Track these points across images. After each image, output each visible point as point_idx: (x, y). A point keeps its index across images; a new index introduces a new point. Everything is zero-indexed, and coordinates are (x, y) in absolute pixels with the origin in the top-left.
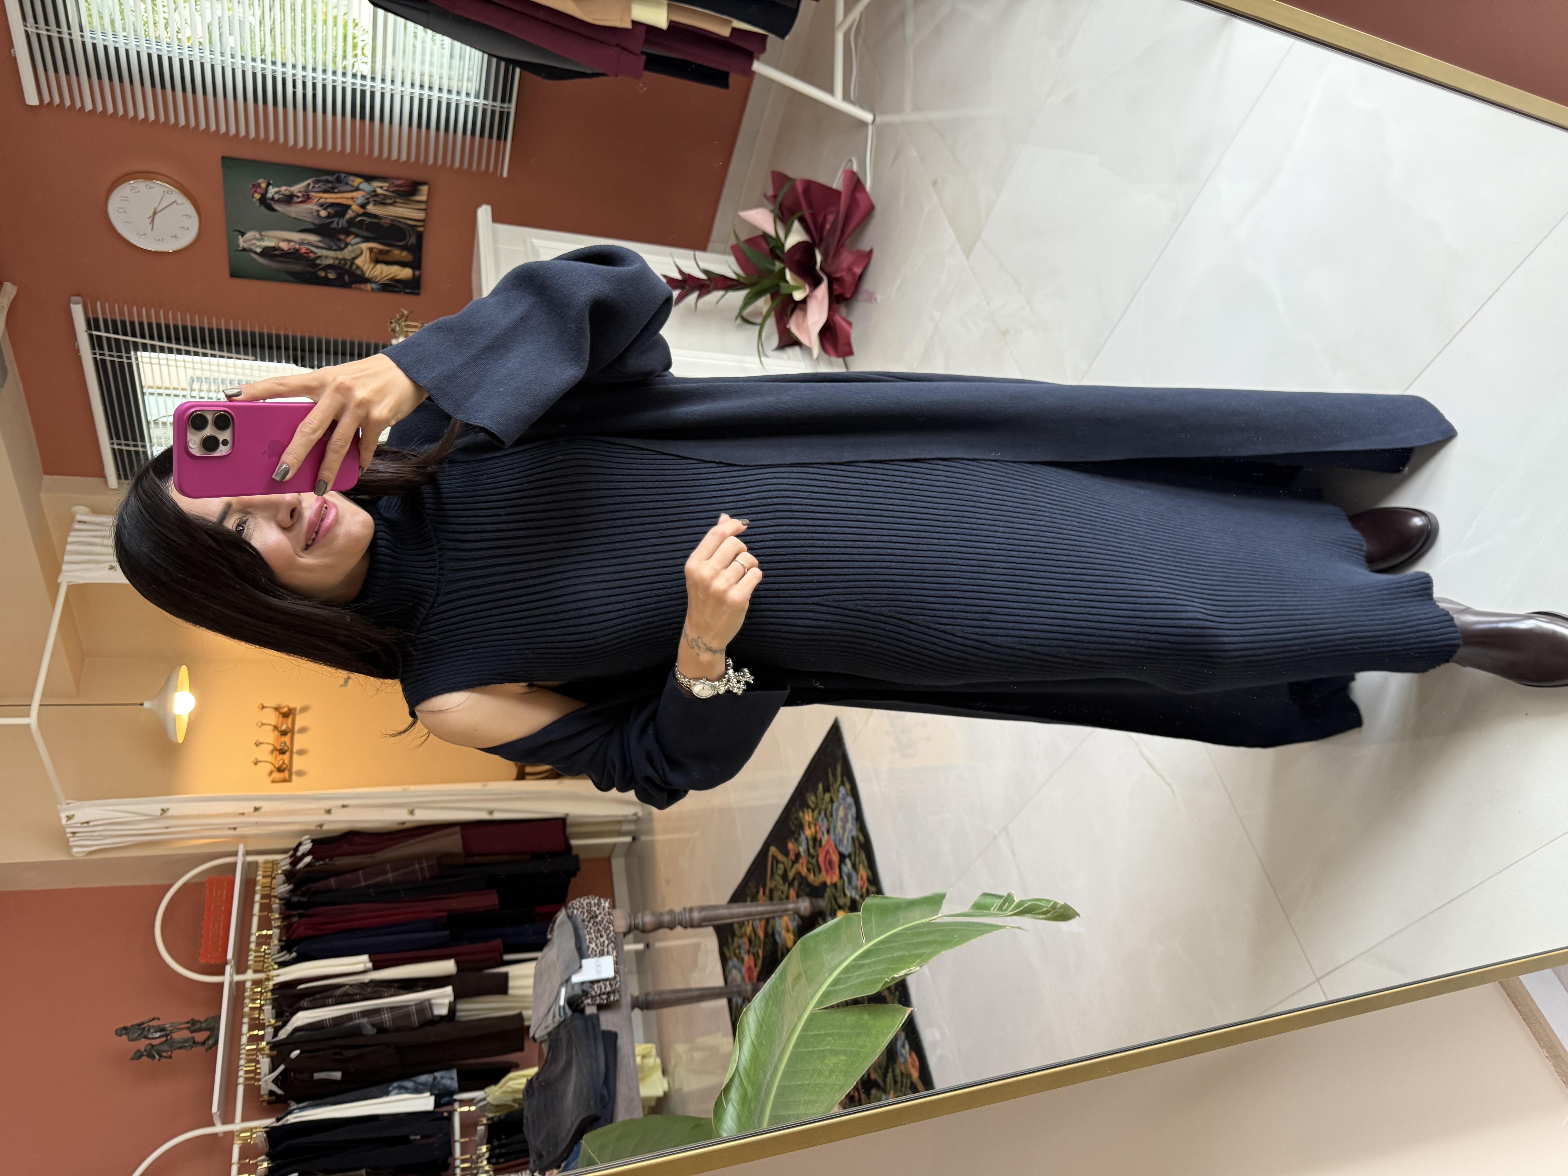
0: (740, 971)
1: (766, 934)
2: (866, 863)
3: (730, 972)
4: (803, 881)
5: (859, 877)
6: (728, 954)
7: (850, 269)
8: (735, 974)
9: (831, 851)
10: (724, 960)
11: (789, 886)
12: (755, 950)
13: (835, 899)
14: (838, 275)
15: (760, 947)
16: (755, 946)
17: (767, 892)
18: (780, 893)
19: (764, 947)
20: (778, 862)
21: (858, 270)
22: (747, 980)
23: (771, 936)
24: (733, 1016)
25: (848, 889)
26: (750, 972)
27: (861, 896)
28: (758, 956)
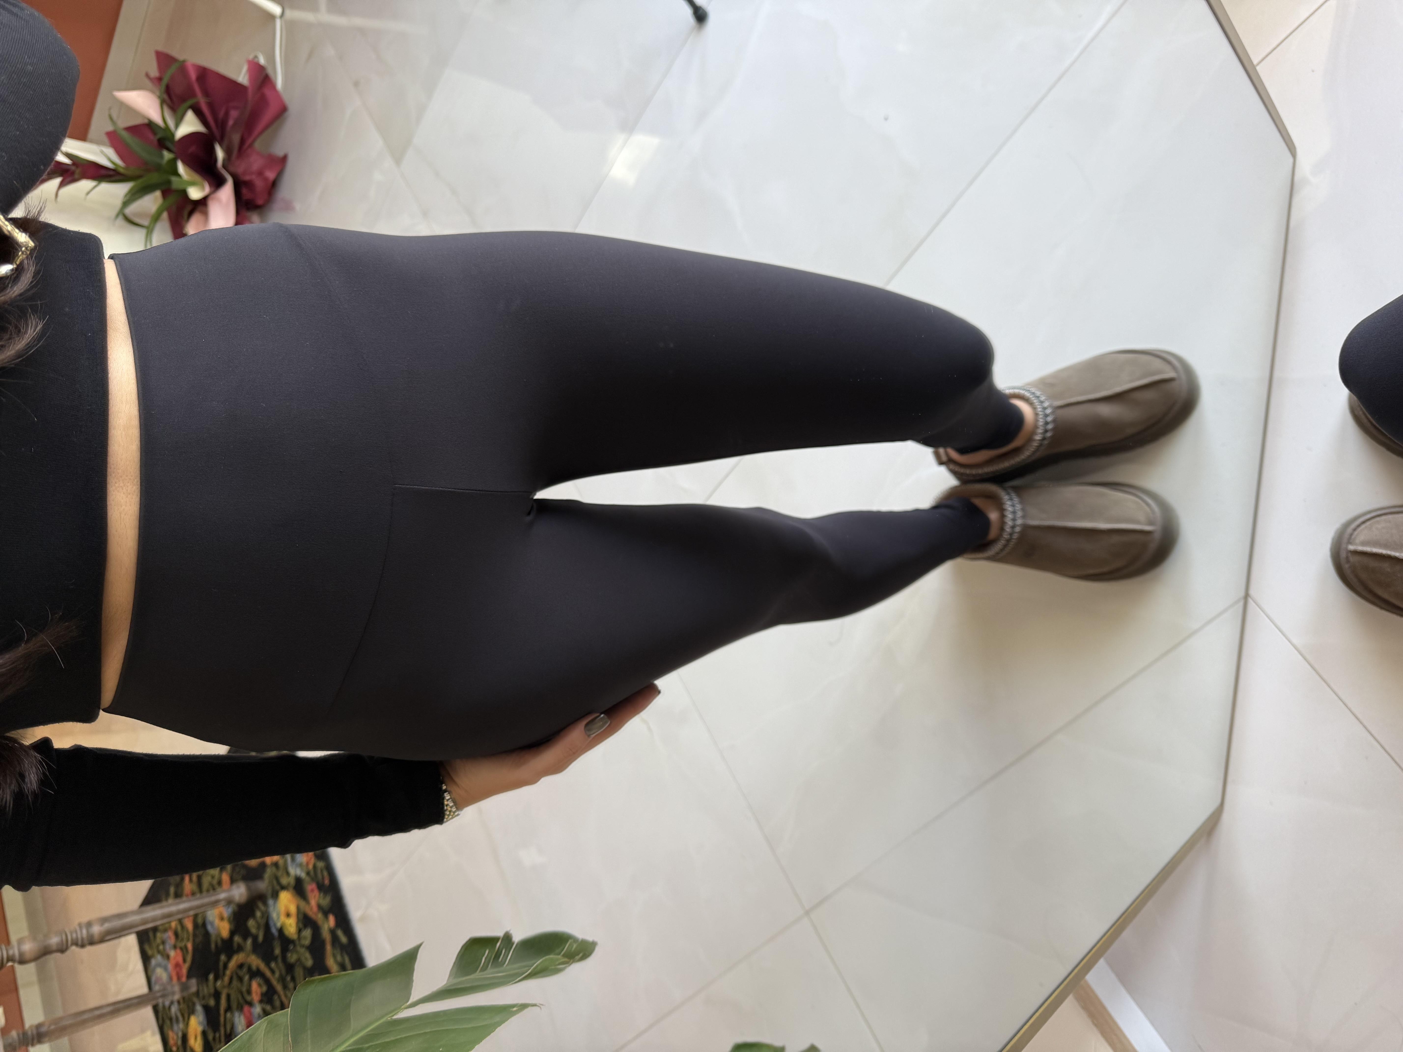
0: (166, 969)
1: (196, 926)
3: (153, 971)
6: (150, 952)
7: (260, 173)
8: (161, 974)
10: (146, 959)
12: (182, 944)
13: (277, 879)
14: (247, 178)
15: (188, 940)
16: (182, 940)
19: (194, 940)
21: (271, 175)
22: (175, 978)
23: (201, 926)
24: (161, 1021)
25: (292, 867)
26: (178, 969)
27: (308, 874)
28: (187, 951)
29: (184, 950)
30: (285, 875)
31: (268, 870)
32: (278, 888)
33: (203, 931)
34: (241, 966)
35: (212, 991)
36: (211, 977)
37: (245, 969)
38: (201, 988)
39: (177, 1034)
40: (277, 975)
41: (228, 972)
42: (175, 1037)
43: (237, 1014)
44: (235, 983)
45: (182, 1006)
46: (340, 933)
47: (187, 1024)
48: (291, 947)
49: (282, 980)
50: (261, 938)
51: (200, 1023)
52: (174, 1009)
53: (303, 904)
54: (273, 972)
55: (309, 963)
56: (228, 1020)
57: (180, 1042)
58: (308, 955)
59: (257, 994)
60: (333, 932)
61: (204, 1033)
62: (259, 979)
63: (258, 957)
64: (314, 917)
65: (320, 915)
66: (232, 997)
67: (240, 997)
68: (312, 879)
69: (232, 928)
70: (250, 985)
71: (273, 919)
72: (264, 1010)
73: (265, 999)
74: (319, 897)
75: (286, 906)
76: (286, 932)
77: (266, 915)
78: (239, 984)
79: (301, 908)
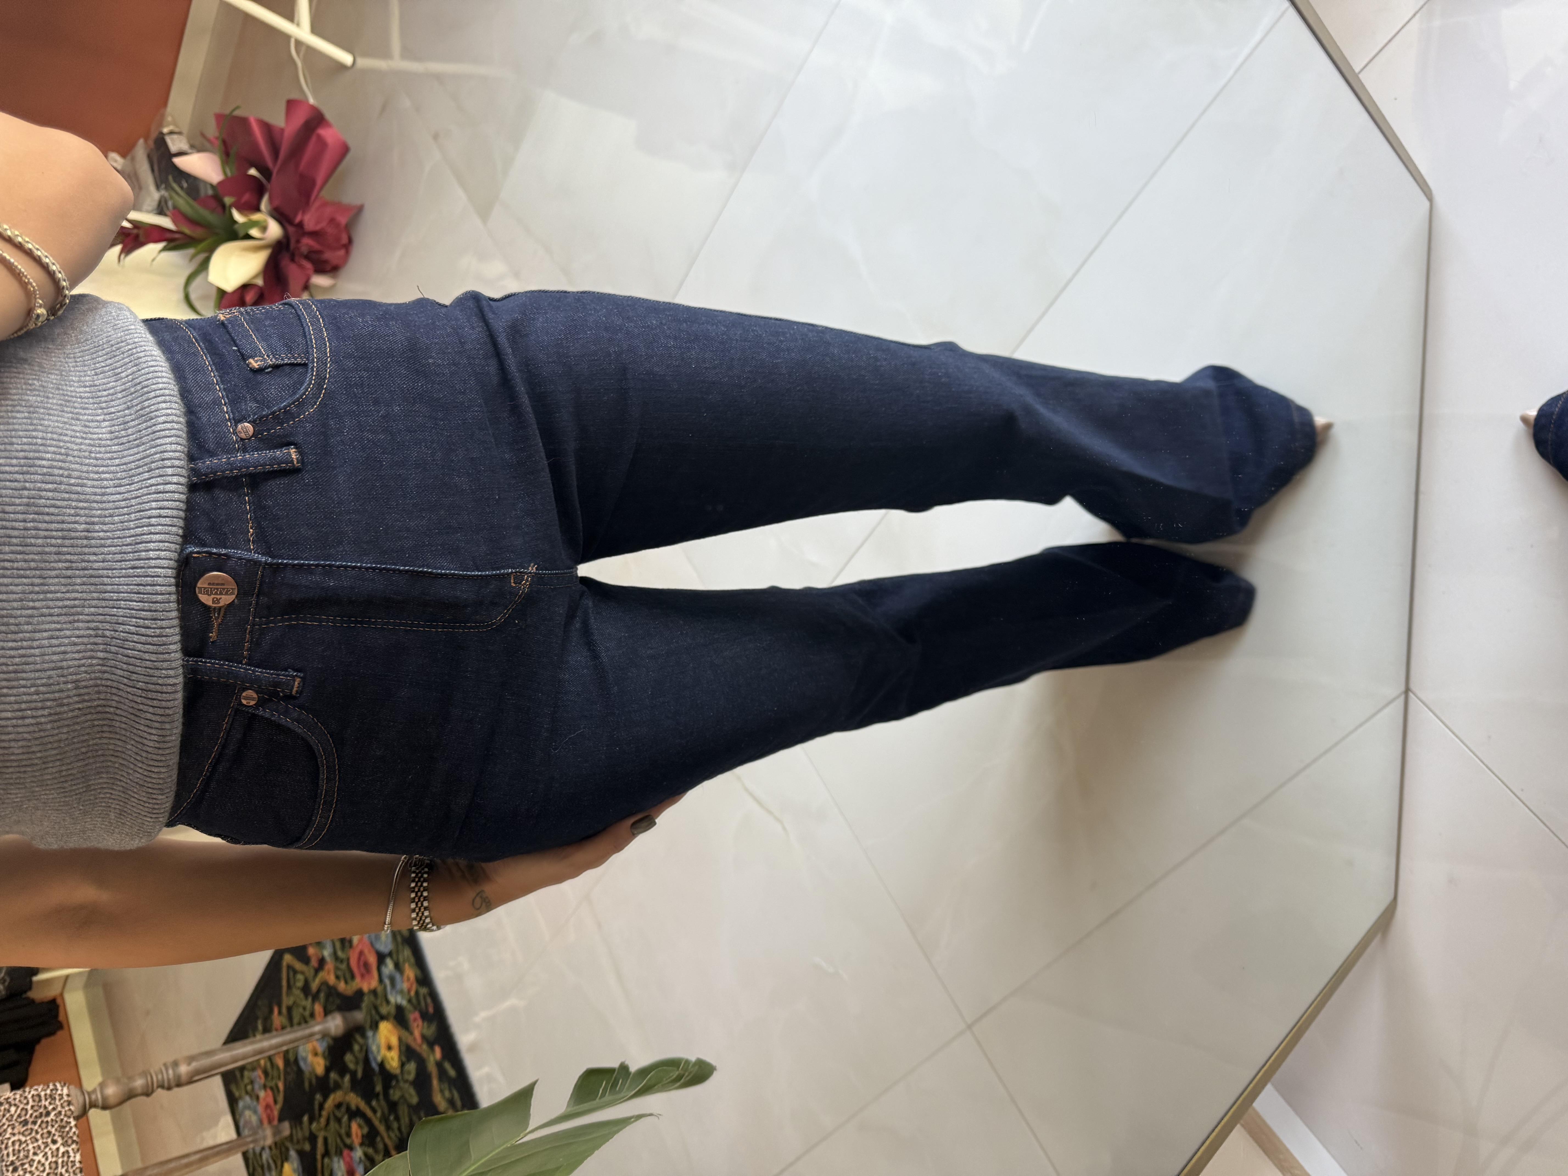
0: (255, 1112)
1: (287, 1063)
2: (412, 960)
3: (241, 1114)
4: (331, 992)
5: (405, 977)
6: (237, 1094)
8: (249, 1116)
9: (366, 951)
10: (232, 1102)
11: (313, 1001)
12: (272, 1084)
13: (376, 1008)
15: (279, 1078)
16: (272, 1078)
17: (284, 1010)
18: (301, 1010)
19: (285, 1079)
20: (295, 972)
22: (265, 1122)
23: (293, 1063)
24: (251, 1169)
25: (391, 993)
26: (269, 1111)
27: (410, 1001)
28: (278, 1091)
29: (275, 1090)
30: (384, 1004)
31: (366, 998)
32: (377, 1018)
33: (295, 1068)
34: (338, 1106)
35: (307, 1134)
36: (306, 1118)
37: (343, 1109)
38: (294, 1132)
40: (379, 1114)
41: (324, 1113)
43: (335, 1159)
44: (333, 1125)
45: (274, 1151)
46: (447, 1066)
47: (280, 1173)
48: (394, 1083)
49: (385, 1120)
50: (360, 1074)
51: (294, 1171)
52: (266, 1156)
53: (405, 1034)
54: (374, 1111)
55: (415, 1100)
56: (325, 1166)
58: (412, 1091)
59: (357, 1136)
60: (439, 1065)
62: (359, 1120)
63: (357, 1095)
64: (418, 1049)
65: (425, 1047)
66: (330, 1141)
67: (339, 1141)
68: (415, 1008)
69: (328, 1064)
70: (350, 1127)
71: (372, 1053)
72: (366, 1155)
73: (367, 1142)
74: (423, 1028)
75: (387, 1038)
76: (388, 1067)
77: (365, 1048)
78: (337, 1126)
79: (404, 1039)
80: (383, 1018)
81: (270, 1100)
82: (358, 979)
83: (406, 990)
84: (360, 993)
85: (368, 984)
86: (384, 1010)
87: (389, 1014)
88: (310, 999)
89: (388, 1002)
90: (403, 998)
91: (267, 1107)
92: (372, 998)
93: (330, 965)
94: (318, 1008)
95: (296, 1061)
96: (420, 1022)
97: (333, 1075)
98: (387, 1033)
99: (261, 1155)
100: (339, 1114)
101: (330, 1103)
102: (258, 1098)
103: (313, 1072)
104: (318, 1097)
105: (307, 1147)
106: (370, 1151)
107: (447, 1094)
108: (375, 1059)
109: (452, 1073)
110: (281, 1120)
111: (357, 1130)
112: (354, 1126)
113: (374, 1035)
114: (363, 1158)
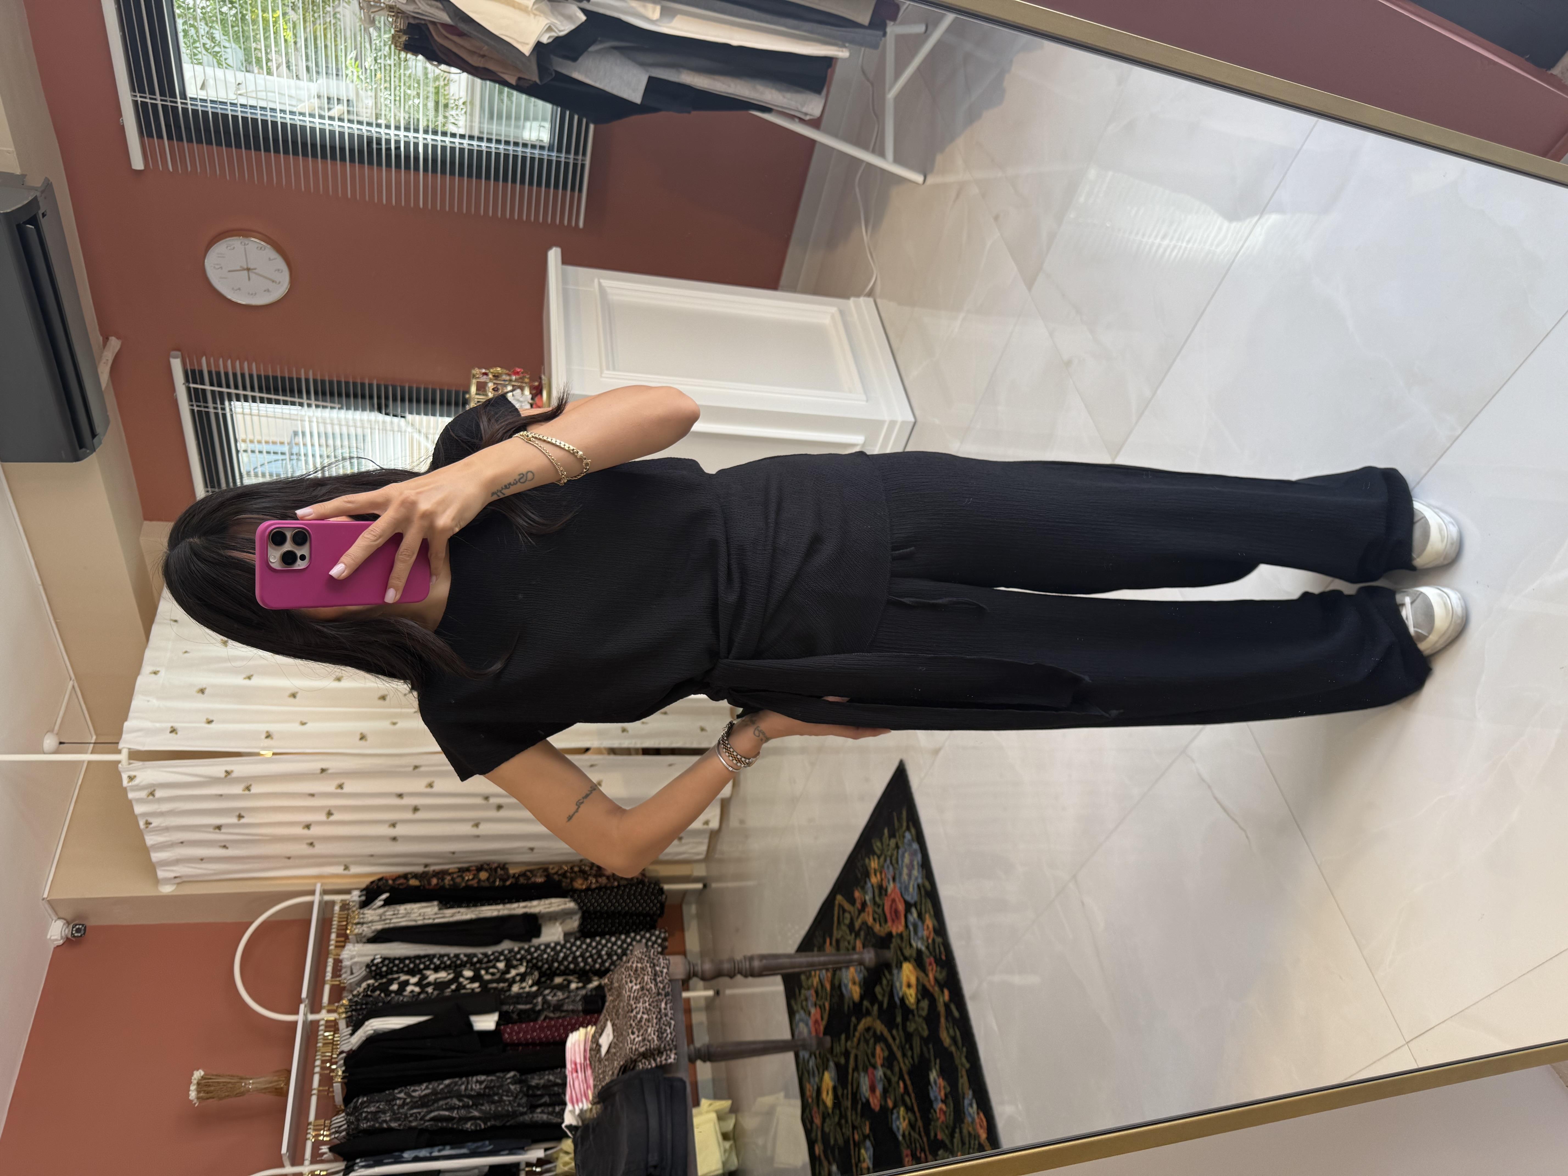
0: (807, 1025)
1: (833, 986)
2: (932, 912)
3: (797, 1024)
4: (869, 931)
5: (926, 926)
6: (795, 1008)
8: (802, 1027)
9: (897, 900)
10: (791, 1013)
11: (856, 937)
12: (821, 1003)
13: (901, 950)
15: (826, 999)
16: (822, 998)
17: (834, 941)
18: (846, 943)
19: (831, 1000)
20: (844, 911)
22: (814, 1034)
23: (837, 988)
24: (800, 1072)
25: (914, 939)
26: (817, 1026)
27: (927, 947)
28: (825, 1009)
29: (823, 1008)
30: (908, 947)
31: (894, 940)
32: (902, 958)
33: (839, 993)
34: (868, 1029)
35: (843, 1049)
36: (843, 1037)
37: (871, 1033)
38: (835, 1045)
39: (813, 1087)
40: (898, 1041)
41: (857, 1034)
42: (811, 1089)
43: (862, 1074)
44: (863, 1045)
45: (818, 1060)
46: (953, 1007)
47: (821, 1079)
48: (911, 1016)
49: (902, 1048)
50: (885, 1005)
51: (832, 1079)
52: (812, 1063)
53: (922, 975)
54: (894, 1039)
55: (925, 1033)
56: (854, 1078)
57: (814, 1095)
58: (925, 1027)
59: (880, 1058)
60: (947, 1006)
61: (835, 1089)
62: (882, 1045)
63: (882, 1022)
64: (931, 989)
65: (937, 989)
66: (859, 1057)
67: (866, 1059)
68: (931, 953)
69: (862, 992)
70: (875, 1049)
71: (896, 987)
72: (885, 1075)
73: (886, 1064)
74: (936, 971)
75: (908, 977)
76: (907, 1002)
77: (890, 983)
78: (866, 1047)
79: (921, 980)
80: (906, 959)
81: (819, 1017)
82: (889, 923)
83: (925, 938)
84: (890, 935)
85: (898, 928)
86: (907, 952)
87: (911, 956)
88: (853, 935)
89: (911, 945)
90: (922, 944)
91: (816, 1022)
92: (899, 941)
93: (870, 909)
94: (859, 944)
95: (840, 986)
96: (934, 965)
97: (866, 1003)
98: (908, 973)
99: (808, 1061)
100: (867, 1037)
101: (861, 1027)
102: (809, 1014)
103: (851, 998)
104: (854, 1019)
105: (842, 1061)
106: (889, 1073)
107: (951, 1031)
108: (898, 995)
109: (956, 1014)
110: (825, 1034)
111: (880, 1052)
112: (878, 1050)
113: (898, 973)
114: (883, 1076)
